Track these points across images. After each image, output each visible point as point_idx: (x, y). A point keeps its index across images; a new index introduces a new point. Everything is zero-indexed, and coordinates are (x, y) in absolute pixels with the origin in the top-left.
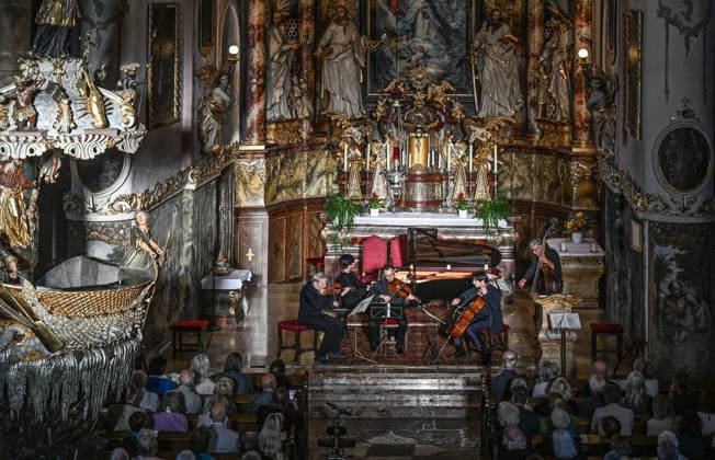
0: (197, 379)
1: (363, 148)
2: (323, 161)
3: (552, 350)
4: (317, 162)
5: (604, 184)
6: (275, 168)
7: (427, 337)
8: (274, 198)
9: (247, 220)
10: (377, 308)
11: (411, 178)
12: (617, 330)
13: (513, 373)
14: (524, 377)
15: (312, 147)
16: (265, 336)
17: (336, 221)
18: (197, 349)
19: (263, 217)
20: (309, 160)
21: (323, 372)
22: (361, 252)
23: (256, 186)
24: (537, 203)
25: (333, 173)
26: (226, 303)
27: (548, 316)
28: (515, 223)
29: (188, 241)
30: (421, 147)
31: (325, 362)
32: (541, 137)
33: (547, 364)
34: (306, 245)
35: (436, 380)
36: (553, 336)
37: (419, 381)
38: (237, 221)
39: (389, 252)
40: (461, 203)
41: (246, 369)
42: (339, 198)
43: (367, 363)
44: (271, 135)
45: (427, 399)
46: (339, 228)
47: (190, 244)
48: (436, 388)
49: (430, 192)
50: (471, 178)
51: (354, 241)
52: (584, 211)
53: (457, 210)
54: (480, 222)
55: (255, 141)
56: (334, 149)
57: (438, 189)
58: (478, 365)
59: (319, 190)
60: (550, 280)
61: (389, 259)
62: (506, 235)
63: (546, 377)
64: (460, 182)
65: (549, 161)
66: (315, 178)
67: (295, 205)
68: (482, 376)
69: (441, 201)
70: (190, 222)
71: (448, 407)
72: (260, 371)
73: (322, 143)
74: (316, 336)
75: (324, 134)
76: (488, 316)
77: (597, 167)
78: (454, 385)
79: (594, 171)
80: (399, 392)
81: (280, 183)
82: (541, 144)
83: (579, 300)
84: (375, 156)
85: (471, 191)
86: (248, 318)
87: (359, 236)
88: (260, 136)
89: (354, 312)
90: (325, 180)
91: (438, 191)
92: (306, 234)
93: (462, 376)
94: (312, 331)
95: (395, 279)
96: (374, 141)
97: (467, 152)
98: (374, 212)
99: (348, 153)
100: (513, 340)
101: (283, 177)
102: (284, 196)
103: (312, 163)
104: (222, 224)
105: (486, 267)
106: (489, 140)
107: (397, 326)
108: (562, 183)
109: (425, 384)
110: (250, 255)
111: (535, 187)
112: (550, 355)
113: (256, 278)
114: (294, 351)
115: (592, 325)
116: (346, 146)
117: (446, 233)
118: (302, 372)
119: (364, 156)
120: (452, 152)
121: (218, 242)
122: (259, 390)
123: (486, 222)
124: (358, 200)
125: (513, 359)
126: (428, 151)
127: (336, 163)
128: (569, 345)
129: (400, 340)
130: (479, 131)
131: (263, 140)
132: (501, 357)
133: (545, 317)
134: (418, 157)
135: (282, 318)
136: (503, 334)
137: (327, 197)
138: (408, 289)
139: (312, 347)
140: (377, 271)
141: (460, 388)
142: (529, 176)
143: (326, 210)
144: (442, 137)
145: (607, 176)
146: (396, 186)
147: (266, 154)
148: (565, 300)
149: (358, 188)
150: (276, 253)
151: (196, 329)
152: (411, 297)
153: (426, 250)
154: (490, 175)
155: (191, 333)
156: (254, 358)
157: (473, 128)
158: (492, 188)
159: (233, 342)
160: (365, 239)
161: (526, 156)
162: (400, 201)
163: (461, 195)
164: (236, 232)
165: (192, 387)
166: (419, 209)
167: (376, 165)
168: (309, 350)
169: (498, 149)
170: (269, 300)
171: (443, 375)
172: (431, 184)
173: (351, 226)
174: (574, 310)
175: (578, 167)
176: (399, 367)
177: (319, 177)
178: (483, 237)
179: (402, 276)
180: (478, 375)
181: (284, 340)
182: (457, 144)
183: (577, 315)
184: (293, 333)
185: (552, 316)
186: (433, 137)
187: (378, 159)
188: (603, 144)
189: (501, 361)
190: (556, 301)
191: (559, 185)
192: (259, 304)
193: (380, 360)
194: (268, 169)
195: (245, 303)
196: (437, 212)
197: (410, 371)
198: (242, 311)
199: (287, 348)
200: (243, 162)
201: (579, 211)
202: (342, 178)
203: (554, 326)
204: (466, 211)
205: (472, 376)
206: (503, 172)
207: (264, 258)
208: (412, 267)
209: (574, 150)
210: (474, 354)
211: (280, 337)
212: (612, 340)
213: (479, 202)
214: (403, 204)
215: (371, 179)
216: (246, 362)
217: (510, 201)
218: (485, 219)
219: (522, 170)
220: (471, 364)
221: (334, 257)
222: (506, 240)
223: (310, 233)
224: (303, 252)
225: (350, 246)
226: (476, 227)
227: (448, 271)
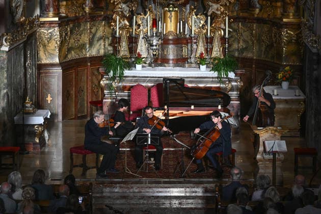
0: (13, 189)
1: (130, 20)
2: (101, 29)
3: (266, 167)
4: (97, 30)
5: (306, 46)
6: (66, 34)
7: (177, 158)
8: (66, 56)
9: (46, 73)
10: (141, 137)
11: (165, 41)
12: (313, 153)
13: (238, 184)
14: (245, 186)
15: (93, 18)
16: (61, 158)
17: (111, 74)
18: (13, 167)
19: (58, 71)
20: (90, 28)
21: (103, 183)
22: (129, 96)
23: (53, 48)
24: (256, 60)
25: (108, 38)
26: (33, 134)
27: (264, 143)
28: (241, 74)
29: (4, 89)
30: (173, 18)
31: (104, 176)
32: (260, 10)
33: (263, 177)
34: (89, 91)
35: (183, 189)
36: (267, 157)
37: (171, 189)
38: (39, 74)
39: (149, 97)
40: (201, 60)
41: (48, 182)
42: (113, 57)
43: (133, 177)
44: (63, 10)
45: (177, 202)
46: (113, 78)
47: (5, 91)
48: (183, 195)
49: (179, 52)
50: (209, 41)
51: (124, 88)
52: (290, 66)
53: (198, 65)
54: (216, 74)
55: (51, 14)
56: (109, 20)
57: (185, 50)
58: (213, 178)
59: (98, 51)
60: (265, 116)
61: (150, 102)
62: (234, 84)
63: (262, 187)
64: (201, 44)
65: (266, 28)
66: (95, 42)
67: (82, 62)
68: (216, 186)
69: (187, 58)
70: (6, 75)
71: (191, 208)
72: (58, 183)
73: (101, 16)
74: (98, 158)
75: (101, 9)
76: (222, 144)
77: (300, 33)
78: (196, 192)
79: (299, 36)
80: (158, 197)
81: (70, 45)
82: (260, 16)
83: (286, 131)
84: (139, 26)
85: (209, 51)
86: (48, 145)
87: (128, 84)
88: (54, 10)
89: (125, 140)
90: (102, 44)
91: (185, 51)
92: (89, 83)
93: (202, 185)
94: (95, 154)
95: (154, 116)
96: (138, 14)
97: (206, 22)
98: (139, 67)
99: (119, 23)
100: (238, 160)
101: (72, 41)
102: (73, 55)
103: (93, 30)
104: (28, 76)
105: (220, 107)
106: (222, 13)
107: (155, 150)
108: (275, 45)
109: (175, 192)
110: (49, 99)
111: (255, 49)
112: (265, 170)
113: (53, 116)
114: (82, 168)
115: (296, 149)
116: (118, 17)
117: (191, 82)
118: (88, 183)
119: (131, 25)
120: (195, 22)
121: (26, 89)
122: (57, 196)
123: (219, 73)
124: (127, 58)
125: (237, 174)
126: (178, 21)
127: (111, 31)
128: (278, 163)
129: (157, 160)
130: (215, 6)
131: (57, 14)
132: (230, 172)
133: (261, 143)
134: (170, 26)
135: (72, 145)
136: (231, 156)
137: (105, 55)
138: (163, 123)
139: (95, 165)
140: (141, 110)
141: (200, 194)
142: (251, 40)
143: (103, 66)
144: (188, 11)
145: (308, 40)
146: (154, 47)
147: (59, 24)
148: (276, 131)
149: (127, 49)
150: (68, 97)
151: (11, 153)
152: (165, 129)
153: (176, 95)
154: (223, 39)
155: (8, 156)
156: (53, 174)
157: (210, 3)
158: (224, 49)
159: (38, 162)
160: (132, 87)
161: (249, 25)
162: (157, 59)
163: (202, 54)
164: (38, 82)
165: (10, 195)
166: (171, 65)
167: (140, 32)
168: (93, 168)
169: (229, 20)
170: (63, 132)
171: (188, 185)
172: (180, 45)
173: (122, 77)
174: (282, 138)
175: (287, 33)
176: (157, 180)
177: (98, 41)
178: (218, 85)
179: (159, 114)
180: (213, 185)
181: (74, 160)
182: (199, 16)
183: (284, 141)
184: (81, 156)
185: (266, 142)
186: (181, 11)
187: (141, 27)
188: (306, 15)
189: (230, 175)
190: (270, 132)
191: (273, 46)
192: (56, 135)
193: (144, 174)
194: (61, 36)
195: (46, 134)
196: (184, 66)
197: (165, 183)
198: (44, 140)
199: (77, 166)
200: (43, 30)
201: (287, 66)
202: (115, 41)
203: (268, 150)
204: (205, 66)
205: (208, 186)
206: (232, 37)
207: (59, 101)
208: (166, 107)
209: (285, 20)
210: (211, 170)
211: (72, 159)
212: (309, 160)
213: (215, 59)
214: (159, 61)
215: (136, 42)
216: (48, 177)
217: (238, 59)
218: (219, 71)
219: (246, 35)
220: (209, 177)
221: (110, 100)
222: (234, 87)
223: (92, 82)
224: (87, 96)
225: (121, 92)
226: (213, 78)
227: (192, 110)
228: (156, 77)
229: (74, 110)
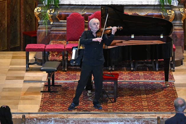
17: (46, 2)
34: (23, 21)
35: (123, 123)
51: (59, 17)
54: (157, 1)
62: (177, 12)
87: (64, 13)
92: (23, 12)
123: (162, 1)
173: (57, 5)
178: (160, 13)
221: (44, 30)
222: (178, 15)
223: (26, 12)
224: (20, 27)
225: (57, 22)
226: (154, 5)
227: (133, 39)
228: (93, 5)
229: (6, 41)
